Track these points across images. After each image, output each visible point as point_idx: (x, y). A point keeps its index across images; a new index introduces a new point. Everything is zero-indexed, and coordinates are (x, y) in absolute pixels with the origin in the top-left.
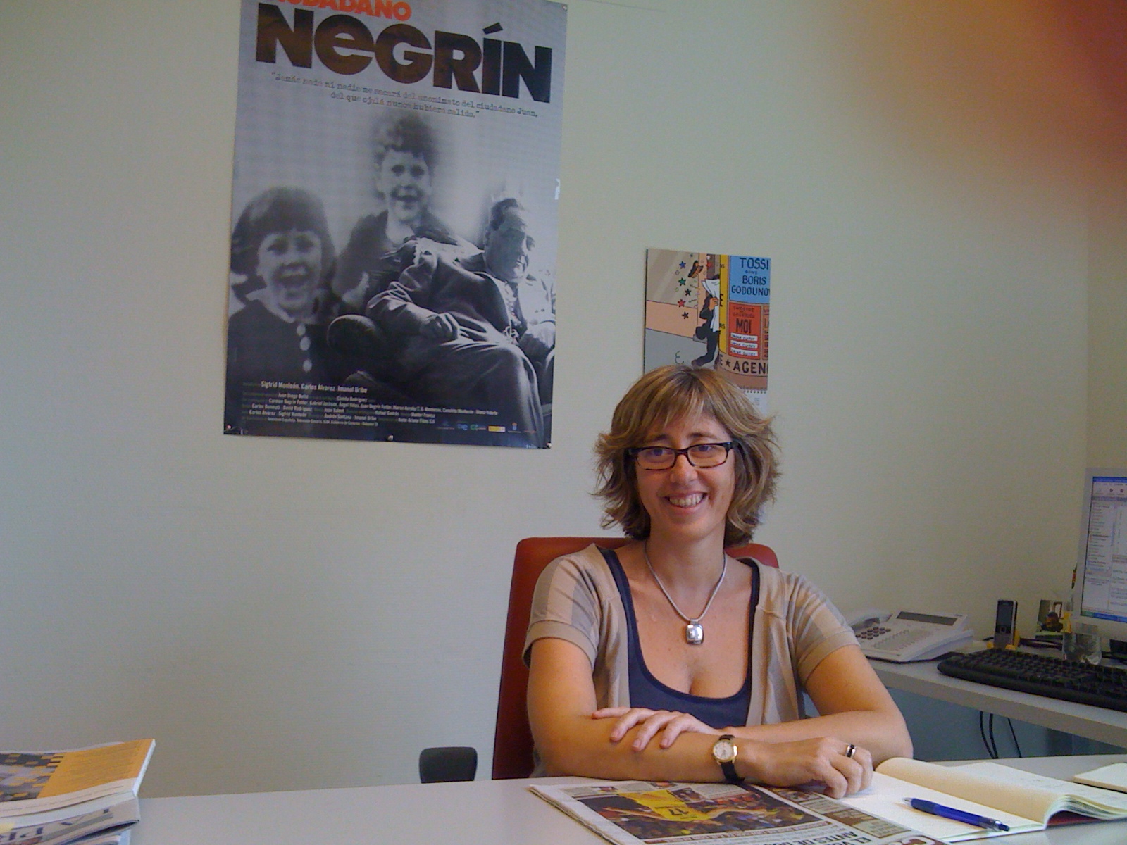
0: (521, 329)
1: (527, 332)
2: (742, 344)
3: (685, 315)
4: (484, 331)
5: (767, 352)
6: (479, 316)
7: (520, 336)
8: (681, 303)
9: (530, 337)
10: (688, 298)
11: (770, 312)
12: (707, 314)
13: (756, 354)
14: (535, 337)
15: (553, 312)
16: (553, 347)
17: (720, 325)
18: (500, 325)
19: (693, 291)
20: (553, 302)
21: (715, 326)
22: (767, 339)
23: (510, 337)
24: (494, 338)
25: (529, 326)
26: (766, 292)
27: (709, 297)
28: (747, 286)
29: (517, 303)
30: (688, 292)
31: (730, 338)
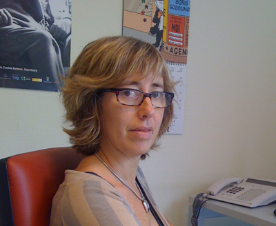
0: (51, 21)
1: (54, 24)
2: (174, 38)
3: (145, 20)
4: (28, 21)
6: (25, 12)
7: (50, 26)
8: (143, 13)
9: (56, 27)
10: (146, 10)
11: (190, 21)
12: (157, 20)
13: (181, 44)
14: (59, 27)
16: (70, 33)
17: (164, 27)
18: (38, 18)
21: (161, 28)
23: (44, 26)
24: (34, 26)
25: (55, 20)
26: (188, 10)
27: (158, 10)
28: (178, 5)
29: (48, 6)
30: (146, 7)
31: (169, 35)
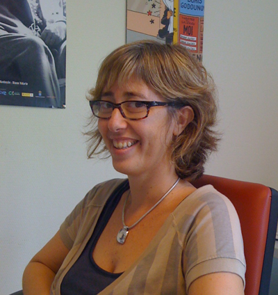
0: (42, 26)
1: (47, 28)
2: (187, 42)
4: (15, 26)
5: (202, 48)
6: (11, 15)
7: (42, 30)
8: (150, 13)
9: (48, 32)
10: (153, 10)
12: (166, 21)
13: (195, 48)
14: (52, 32)
15: (65, 15)
16: (65, 39)
17: (174, 29)
18: (27, 22)
19: (157, 5)
20: (64, 8)
21: (171, 30)
22: (202, 39)
23: (34, 31)
24: (23, 31)
25: (48, 24)
26: (201, 8)
27: (167, 10)
28: (190, 3)
29: (39, 8)
30: (154, 6)
